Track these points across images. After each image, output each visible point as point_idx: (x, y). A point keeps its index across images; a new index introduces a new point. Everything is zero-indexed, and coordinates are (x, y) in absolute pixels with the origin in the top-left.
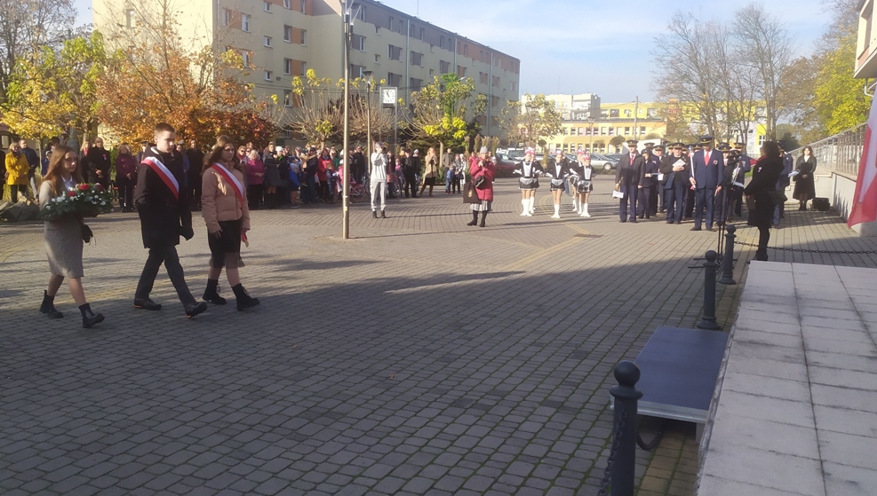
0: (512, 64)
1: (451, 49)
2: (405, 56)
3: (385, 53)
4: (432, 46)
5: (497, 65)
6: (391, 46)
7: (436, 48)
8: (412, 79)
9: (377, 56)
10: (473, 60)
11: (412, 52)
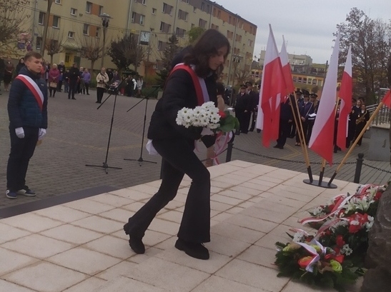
0: (252, 28)
1: (209, 12)
2: (174, 12)
3: (160, 9)
4: (195, 8)
5: (240, 27)
6: (165, 4)
7: (198, 10)
8: (178, 28)
9: (154, 10)
10: (224, 22)
11: (180, 10)
